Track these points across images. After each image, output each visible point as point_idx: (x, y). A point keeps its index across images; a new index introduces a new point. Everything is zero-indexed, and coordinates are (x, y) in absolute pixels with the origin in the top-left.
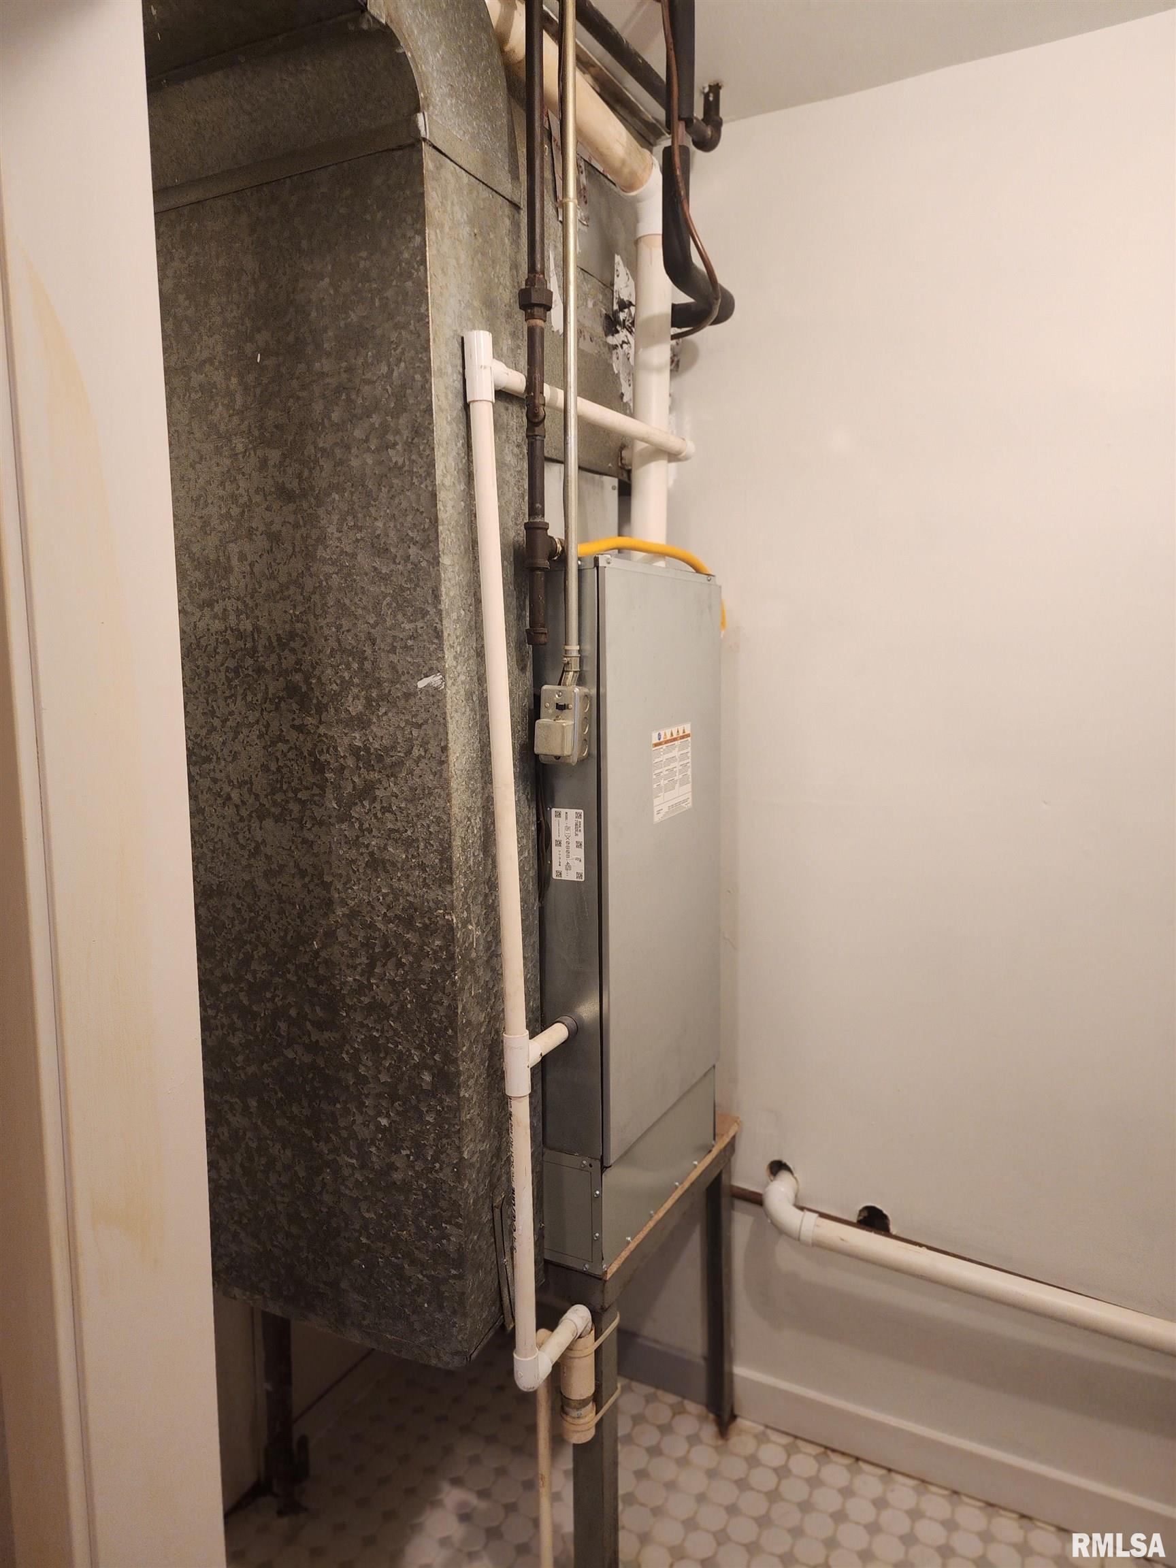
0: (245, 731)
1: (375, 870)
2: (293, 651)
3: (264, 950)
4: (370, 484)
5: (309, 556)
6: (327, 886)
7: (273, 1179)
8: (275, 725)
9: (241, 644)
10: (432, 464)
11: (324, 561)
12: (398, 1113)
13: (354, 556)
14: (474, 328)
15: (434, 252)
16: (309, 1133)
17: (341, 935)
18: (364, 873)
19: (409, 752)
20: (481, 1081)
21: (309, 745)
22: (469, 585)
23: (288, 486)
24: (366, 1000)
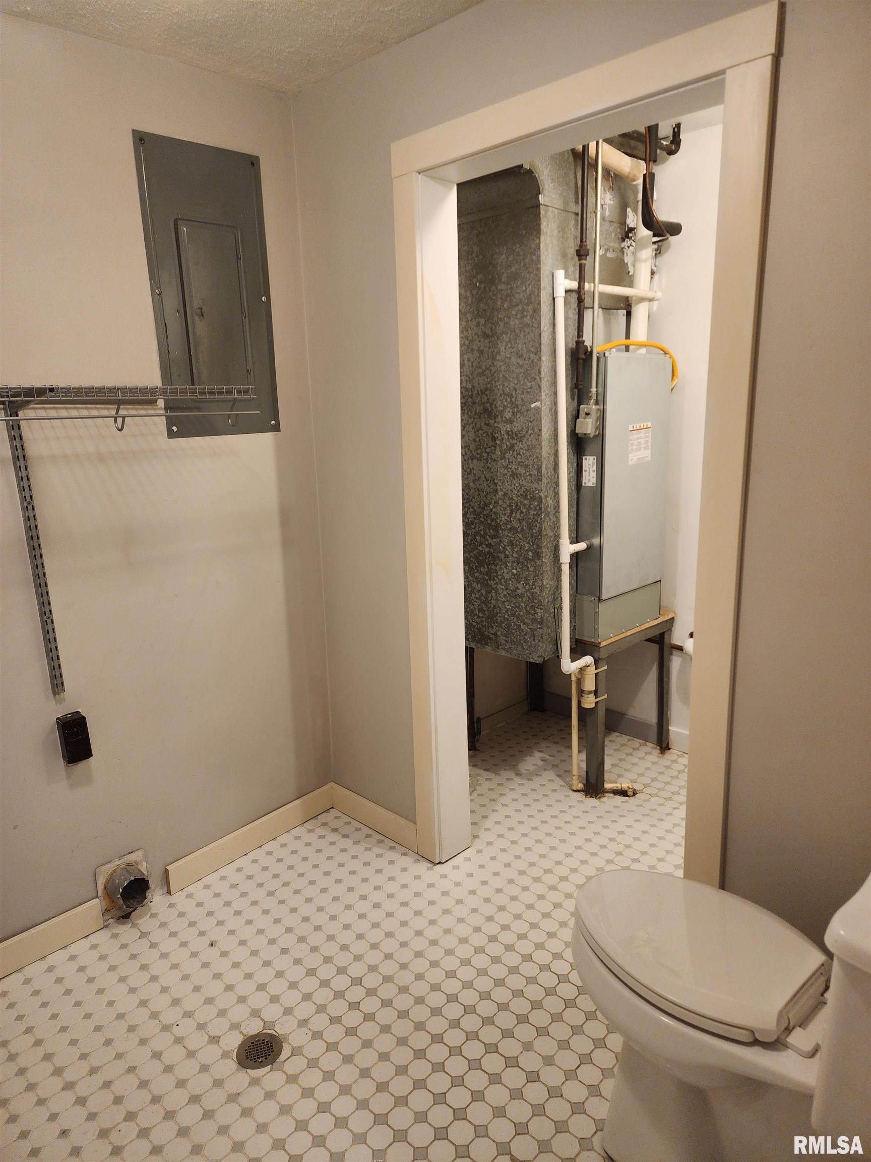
0: (468, 426)
1: (514, 477)
2: (487, 395)
3: (472, 510)
4: (517, 331)
5: (494, 358)
6: (496, 484)
7: (473, 595)
8: (478, 425)
9: (467, 393)
10: (540, 323)
11: (499, 360)
12: (520, 568)
13: (510, 358)
14: (558, 269)
15: (544, 244)
16: (487, 578)
17: (501, 502)
18: (510, 479)
19: (527, 432)
20: (551, 558)
21: (491, 431)
22: (552, 367)
23: (487, 332)
24: (509, 526)
